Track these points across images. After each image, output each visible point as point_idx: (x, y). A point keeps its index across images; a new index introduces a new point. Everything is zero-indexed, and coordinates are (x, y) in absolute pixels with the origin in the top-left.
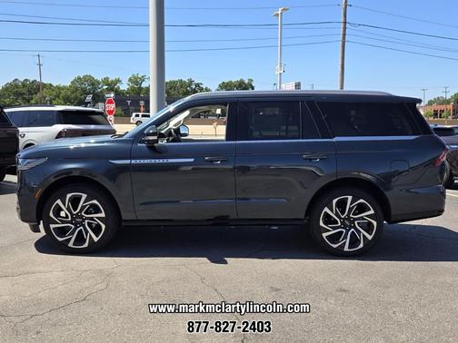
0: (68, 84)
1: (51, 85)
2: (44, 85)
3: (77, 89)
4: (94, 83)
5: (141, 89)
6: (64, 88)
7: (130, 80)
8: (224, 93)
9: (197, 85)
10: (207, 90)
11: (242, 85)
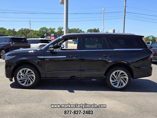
0: (38, 30)
1: (33, 30)
2: (31, 30)
3: (41, 32)
4: (46, 29)
5: (61, 31)
6: (37, 31)
7: (58, 29)
8: (89, 33)
9: (80, 30)
10: (84, 32)
11: (95, 31)
